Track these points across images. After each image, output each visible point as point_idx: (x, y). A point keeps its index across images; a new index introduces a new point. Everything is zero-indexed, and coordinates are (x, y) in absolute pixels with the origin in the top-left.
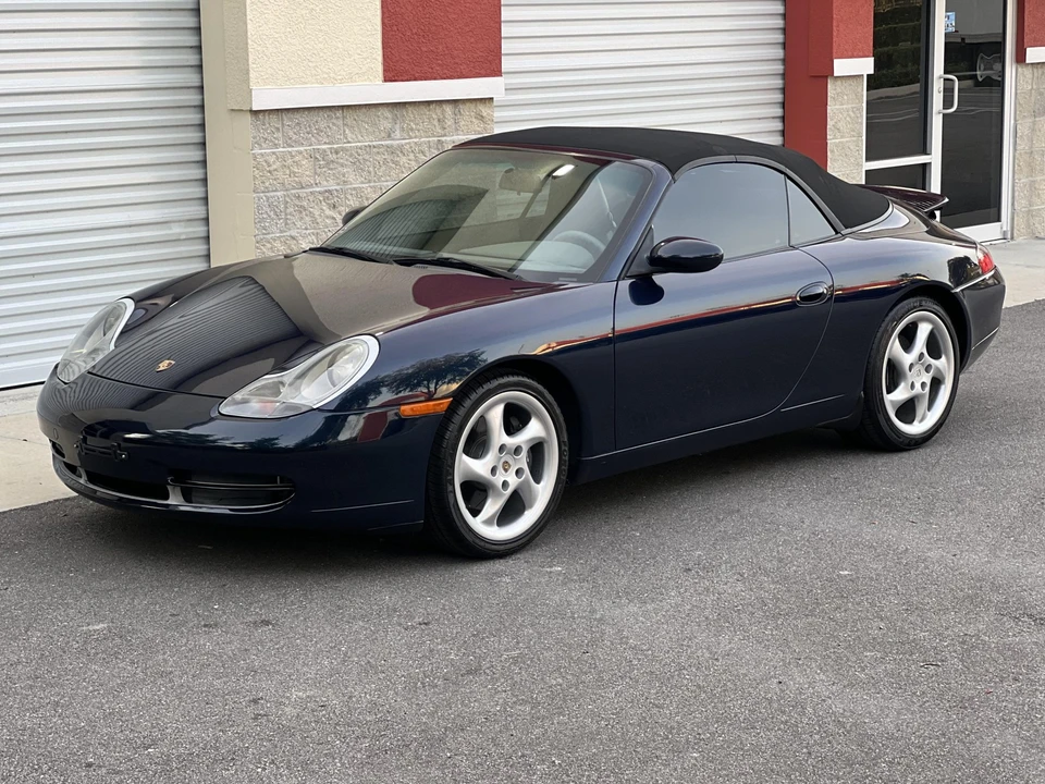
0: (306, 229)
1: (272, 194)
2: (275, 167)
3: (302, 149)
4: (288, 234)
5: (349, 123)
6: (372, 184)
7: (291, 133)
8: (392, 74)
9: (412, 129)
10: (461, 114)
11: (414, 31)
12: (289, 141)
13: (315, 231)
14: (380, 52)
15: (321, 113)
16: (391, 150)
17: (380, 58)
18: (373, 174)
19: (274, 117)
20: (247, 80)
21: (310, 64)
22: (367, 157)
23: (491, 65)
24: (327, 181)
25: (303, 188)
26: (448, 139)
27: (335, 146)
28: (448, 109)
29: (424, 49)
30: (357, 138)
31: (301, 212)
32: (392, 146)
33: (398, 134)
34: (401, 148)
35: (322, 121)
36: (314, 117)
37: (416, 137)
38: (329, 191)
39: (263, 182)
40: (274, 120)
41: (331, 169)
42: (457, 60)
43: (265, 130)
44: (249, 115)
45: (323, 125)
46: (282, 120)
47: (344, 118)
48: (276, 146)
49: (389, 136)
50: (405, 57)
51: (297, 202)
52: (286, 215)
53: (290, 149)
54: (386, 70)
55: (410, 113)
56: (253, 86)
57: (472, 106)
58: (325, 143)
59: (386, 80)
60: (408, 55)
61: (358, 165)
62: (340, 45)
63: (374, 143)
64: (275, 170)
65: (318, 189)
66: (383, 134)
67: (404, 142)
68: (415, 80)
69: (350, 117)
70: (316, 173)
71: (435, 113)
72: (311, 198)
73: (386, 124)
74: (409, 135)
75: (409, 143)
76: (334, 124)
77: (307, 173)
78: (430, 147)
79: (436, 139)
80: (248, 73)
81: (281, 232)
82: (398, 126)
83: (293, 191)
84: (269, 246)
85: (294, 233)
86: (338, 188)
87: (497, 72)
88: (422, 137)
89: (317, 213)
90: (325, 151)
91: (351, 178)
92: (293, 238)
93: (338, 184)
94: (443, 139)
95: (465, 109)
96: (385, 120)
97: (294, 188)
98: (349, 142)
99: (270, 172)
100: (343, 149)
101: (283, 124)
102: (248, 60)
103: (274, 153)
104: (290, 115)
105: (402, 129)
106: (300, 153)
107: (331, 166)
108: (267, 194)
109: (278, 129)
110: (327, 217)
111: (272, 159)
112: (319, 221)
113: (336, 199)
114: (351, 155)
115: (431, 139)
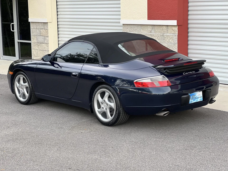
7: (130, 29)
8: (149, 18)
10: (169, 29)
12: (130, 31)
14: (147, 13)
17: (147, 15)
19: (127, 26)
21: (132, 15)
26: (165, 34)
29: (157, 13)
30: (144, 32)
35: (136, 27)
36: (134, 26)
37: (157, 33)
42: (165, 16)
43: (125, 28)
47: (141, 27)
49: (151, 32)
55: (156, 27)
57: (171, 27)
58: (137, 32)
59: (148, 19)
60: (153, 14)
63: (148, 33)
67: (154, 34)
68: (155, 20)
69: (143, 27)
71: (162, 28)
75: (156, 34)
76: (139, 28)
94: (164, 34)
95: (169, 27)
96: (150, 28)
98: (142, 32)
104: (130, 26)
105: (154, 31)
115: (161, 34)
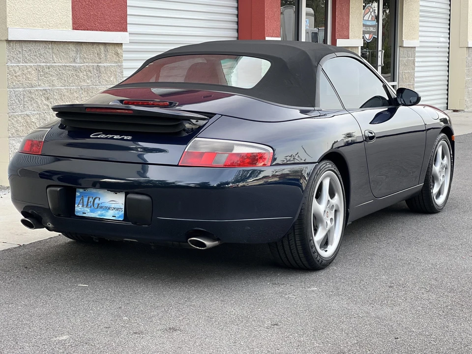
0: (34, 111)
1: (17, 89)
2: (18, 74)
3: (32, 64)
4: (25, 113)
5: (55, 52)
6: (66, 87)
7: (26, 55)
8: (77, 25)
9: (85, 58)
10: (108, 52)
11: (87, 3)
12: (26, 60)
13: (39, 112)
14: (71, 13)
15: (42, 45)
16: (75, 69)
17: (71, 16)
18: (66, 81)
19: (18, 45)
20: (6, 22)
21: (37, 16)
22: (64, 72)
23: (122, 26)
24: (44, 84)
25: (32, 87)
26: (102, 65)
27: (48, 64)
28: (102, 47)
29: (92, 13)
30: (59, 60)
31: (31, 101)
32: (76, 67)
33: (78, 60)
34: (80, 68)
35: (41, 49)
37: (86, 63)
38: (45, 90)
39: (13, 83)
40: (18, 47)
41: (46, 77)
42: (107, 21)
43: (14, 52)
44: (5, 43)
45: (42, 51)
46: (22, 47)
47: (53, 49)
48: (19, 62)
49: (74, 61)
50: (82, 16)
51: (29, 95)
52: (24, 102)
53: (26, 64)
54: (73, 23)
55: (84, 48)
56: (8, 26)
58: (43, 62)
59: (74, 29)
60: (84, 16)
61: (60, 76)
62: (51, 7)
63: (67, 64)
64: (19, 76)
65: (40, 88)
66: (72, 60)
67: (81, 64)
69: (55, 46)
70: (39, 79)
71: (96, 49)
72: (37, 93)
73: (73, 54)
74: (84, 61)
75: (84, 66)
76: (47, 51)
77: (35, 79)
78: (93, 68)
79: (96, 64)
80: (6, 19)
81: (22, 111)
82: (78, 56)
83: (27, 89)
84: (16, 119)
85: (28, 112)
86: (50, 88)
87: (125, 30)
88: (89, 63)
89: (39, 102)
90: (43, 67)
91: (56, 83)
92: (28, 115)
93: (50, 86)
94: (100, 64)
95: (110, 48)
96: (72, 51)
97: (28, 87)
98: (55, 63)
99: (16, 77)
100: (52, 66)
101: (22, 49)
102: (6, 11)
103: (18, 66)
104: (26, 45)
105: (81, 58)
106: (31, 67)
107: (46, 76)
108: (14, 89)
109: (20, 52)
110: (44, 104)
111: (17, 69)
112: (41, 106)
113: (49, 95)
114: (56, 70)
115: (94, 64)
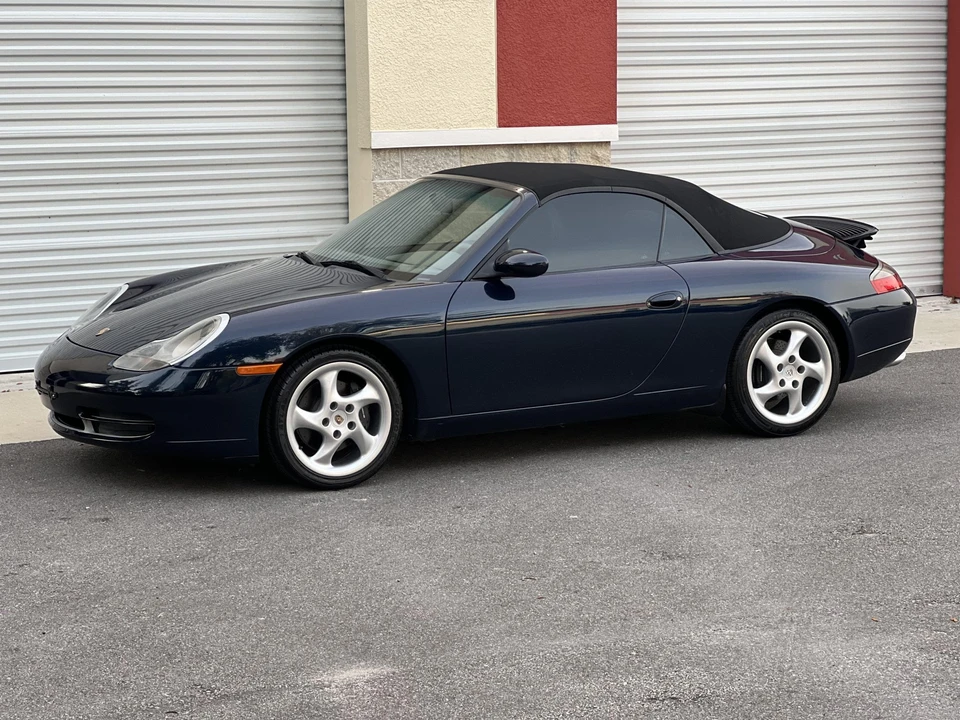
7: (409, 167)
8: (506, 120)
12: (407, 173)
15: (439, 152)
17: (495, 108)
19: (393, 154)
20: (369, 125)
23: (606, 115)
36: (431, 155)
40: (394, 158)
42: (571, 110)
43: (386, 164)
44: (370, 153)
45: (440, 161)
46: (402, 157)
48: (396, 176)
50: (520, 107)
53: (408, 180)
54: (499, 119)
56: (372, 130)
59: (501, 125)
68: (530, 126)
80: (369, 120)
87: (612, 120)
101: (402, 160)
103: (393, 183)
104: (409, 153)
109: (397, 164)
111: (390, 189)
